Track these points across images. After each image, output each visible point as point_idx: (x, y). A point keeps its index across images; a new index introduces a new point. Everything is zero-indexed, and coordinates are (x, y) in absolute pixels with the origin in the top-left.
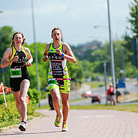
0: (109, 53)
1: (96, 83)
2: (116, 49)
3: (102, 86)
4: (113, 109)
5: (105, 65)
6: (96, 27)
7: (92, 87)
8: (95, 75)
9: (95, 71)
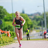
0: (44, 17)
1: (38, 30)
2: (47, 16)
3: (41, 31)
4: (45, 40)
5: (42, 22)
6: (38, 6)
7: (37, 32)
8: (38, 27)
9: (38, 25)
